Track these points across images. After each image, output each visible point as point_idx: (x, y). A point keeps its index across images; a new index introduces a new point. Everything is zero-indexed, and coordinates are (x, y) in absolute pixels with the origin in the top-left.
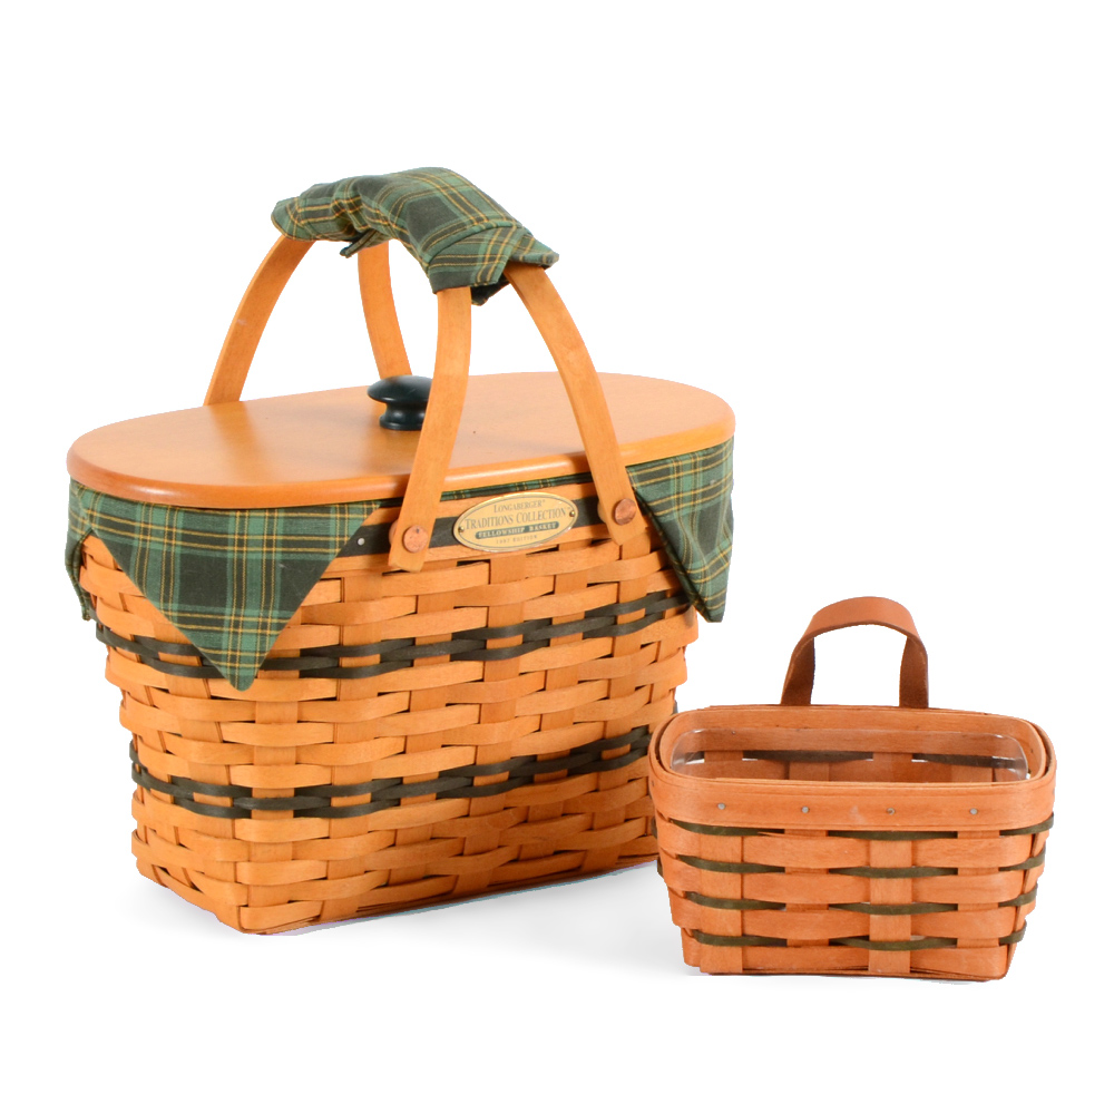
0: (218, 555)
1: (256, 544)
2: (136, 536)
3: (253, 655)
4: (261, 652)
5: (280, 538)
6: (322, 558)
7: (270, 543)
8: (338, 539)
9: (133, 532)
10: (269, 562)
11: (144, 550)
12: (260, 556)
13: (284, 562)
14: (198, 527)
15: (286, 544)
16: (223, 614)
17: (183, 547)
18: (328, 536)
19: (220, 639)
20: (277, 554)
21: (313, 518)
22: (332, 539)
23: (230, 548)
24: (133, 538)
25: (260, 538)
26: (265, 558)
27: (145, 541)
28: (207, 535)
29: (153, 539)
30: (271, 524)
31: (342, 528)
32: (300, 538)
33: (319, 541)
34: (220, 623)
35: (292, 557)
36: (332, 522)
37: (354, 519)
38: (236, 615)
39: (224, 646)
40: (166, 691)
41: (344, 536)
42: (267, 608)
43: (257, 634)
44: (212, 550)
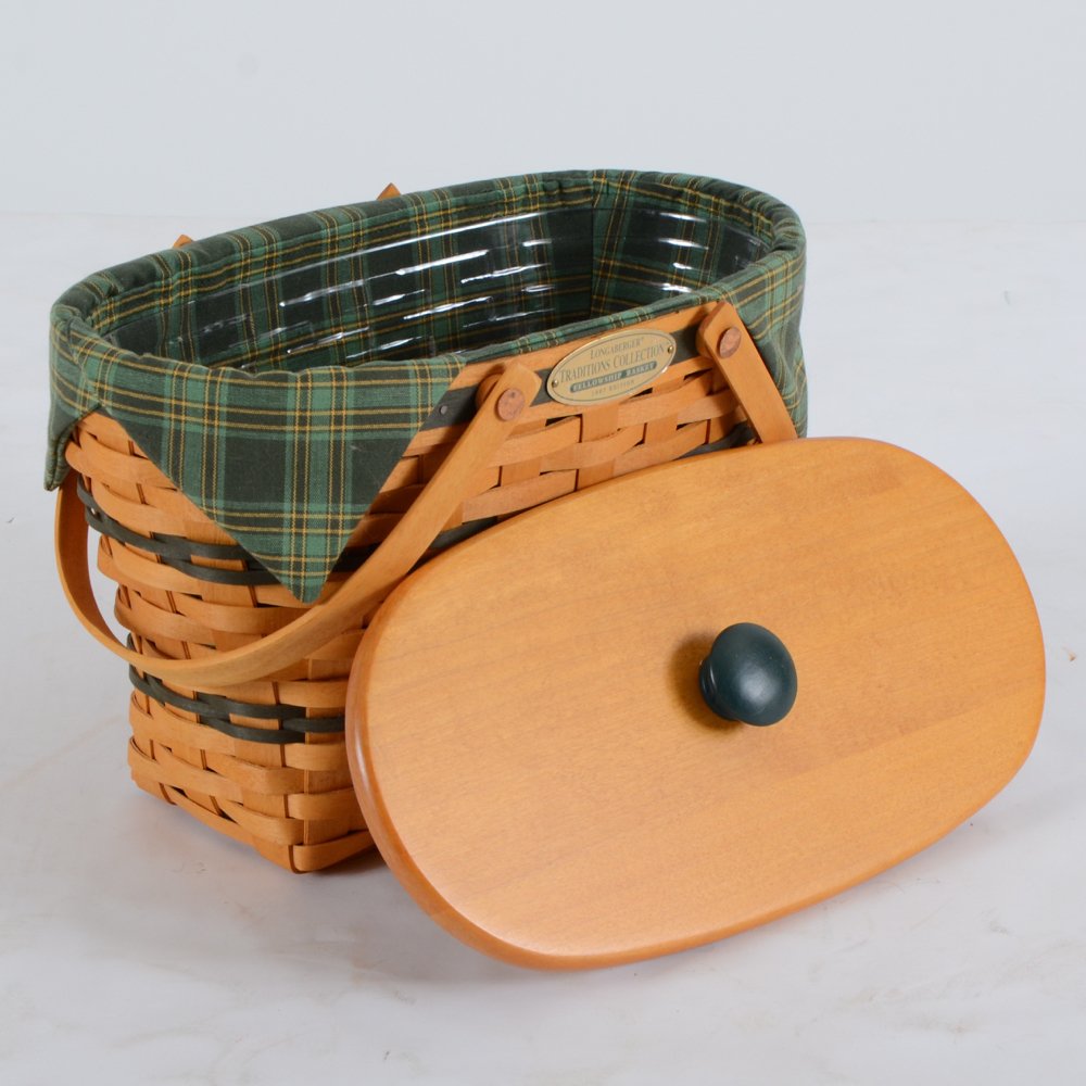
0: (275, 437)
1: (322, 421)
2: (166, 415)
3: (323, 560)
4: (331, 557)
5: (352, 413)
6: (403, 435)
7: (338, 420)
8: (420, 410)
9: (162, 410)
10: (337, 444)
11: (177, 433)
12: (326, 436)
13: (356, 442)
14: (247, 404)
15: (358, 420)
16: (281, 512)
17: (228, 428)
18: (408, 407)
19: (280, 543)
20: (348, 433)
21: (389, 386)
22: (413, 411)
23: (289, 428)
24: (162, 418)
25: (327, 413)
26: (332, 439)
27: (179, 421)
28: (261, 412)
29: (188, 418)
30: (339, 396)
31: (425, 396)
32: (375, 412)
33: (398, 415)
34: (279, 523)
35: (366, 436)
36: (412, 390)
37: (437, 384)
38: (298, 512)
39: (285, 551)
40: (198, 597)
41: (427, 406)
42: (336, 500)
43: (326, 535)
44: (266, 431)
